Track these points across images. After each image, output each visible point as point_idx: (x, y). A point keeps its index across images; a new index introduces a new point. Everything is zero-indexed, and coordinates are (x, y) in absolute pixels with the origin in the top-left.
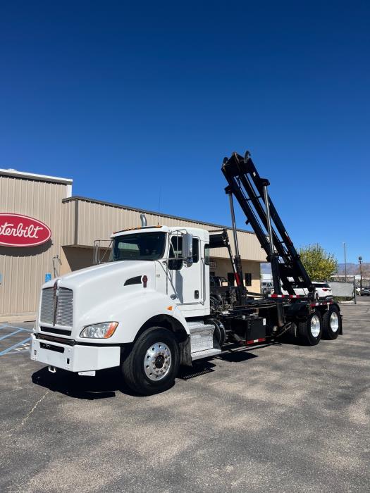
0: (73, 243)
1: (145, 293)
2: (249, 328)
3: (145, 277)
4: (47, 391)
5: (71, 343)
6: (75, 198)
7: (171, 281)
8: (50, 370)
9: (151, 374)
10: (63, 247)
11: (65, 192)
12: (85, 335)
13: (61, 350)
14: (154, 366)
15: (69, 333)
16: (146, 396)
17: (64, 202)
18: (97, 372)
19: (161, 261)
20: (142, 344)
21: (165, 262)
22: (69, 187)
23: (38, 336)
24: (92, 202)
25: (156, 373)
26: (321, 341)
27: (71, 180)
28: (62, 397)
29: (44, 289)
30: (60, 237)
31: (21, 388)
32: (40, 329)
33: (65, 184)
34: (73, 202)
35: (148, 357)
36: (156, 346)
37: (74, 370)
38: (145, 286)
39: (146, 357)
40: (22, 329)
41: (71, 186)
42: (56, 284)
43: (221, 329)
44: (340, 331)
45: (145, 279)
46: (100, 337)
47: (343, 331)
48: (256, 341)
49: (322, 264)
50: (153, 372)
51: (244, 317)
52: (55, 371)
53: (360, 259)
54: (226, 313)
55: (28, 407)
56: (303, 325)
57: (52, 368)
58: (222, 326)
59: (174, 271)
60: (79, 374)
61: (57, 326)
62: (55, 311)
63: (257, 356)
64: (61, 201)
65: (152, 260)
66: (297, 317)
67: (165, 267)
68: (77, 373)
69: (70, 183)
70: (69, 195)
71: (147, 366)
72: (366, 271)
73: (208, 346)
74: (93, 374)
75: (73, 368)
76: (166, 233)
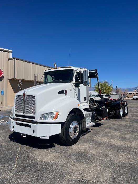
0: (13, 78)
1: (66, 98)
2: (103, 113)
3: (66, 90)
4: (20, 145)
5: (35, 123)
6: (14, 58)
7: (76, 92)
8: (22, 136)
9: (72, 136)
10: (8, 79)
11: (9, 55)
12: (42, 119)
13: (30, 126)
14: (73, 132)
15: (34, 118)
16: (70, 146)
17: (9, 60)
18: (50, 137)
19: (72, 83)
20: (68, 122)
21: (73, 84)
22: (11, 54)
23: (14, 119)
24: (21, 60)
25: (74, 135)
26: (123, 117)
27: (11, 51)
28: (29, 149)
29: (17, 96)
30: (7, 75)
31: (5, 144)
32: (15, 115)
33: (9, 52)
34: (13, 60)
35: (71, 128)
36: (73, 122)
37: (38, 136)
38: (66, 95)
39: (70, 127)
40: (3, 116)
41: (11, 53)
42: (24, 93)
43: (94, 113)
44: (127, 113)
45: (66, 91)
46: (50, 119)
47: (128, 113)
48: (105, 118)
49: (108, 88)
50: (73, 135)
51: (100, 108)
52: (25, 136)
53: (117, 86)
54: (95, 107)
55: (14, 155)
56: (117, 111)
57: (24, 135)
58: (94, 112)
59: (77, 88)
60: (41, 138)
61: (26, 114)
62: (24, 107)
63: (103, 124)
64: (7, 59)
65: (68, 83)
66: (115, 108)
67: (73, 86)
68: (39, 137)
69: (11, 52)
70: (11, 57)
71: (70, 132)
72: (119, 91)
73: (90, 121)
74: (48, 138)
75: (37, 135)
76: (74, 70)
